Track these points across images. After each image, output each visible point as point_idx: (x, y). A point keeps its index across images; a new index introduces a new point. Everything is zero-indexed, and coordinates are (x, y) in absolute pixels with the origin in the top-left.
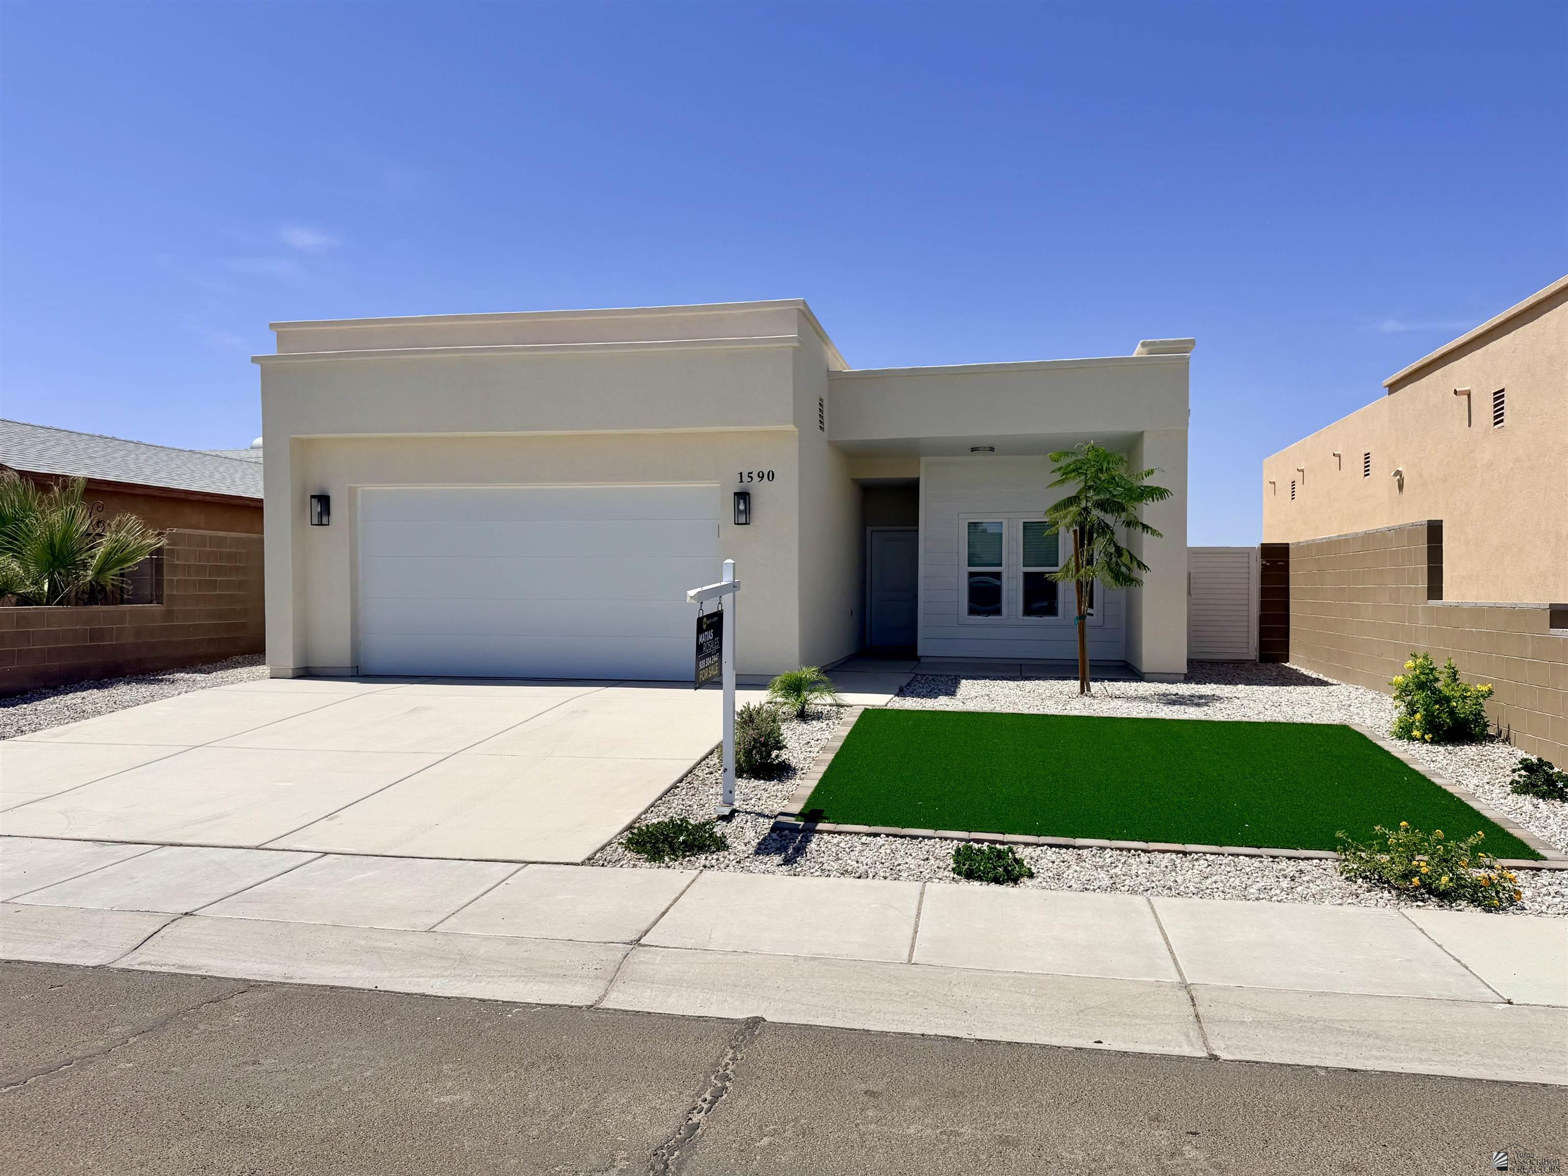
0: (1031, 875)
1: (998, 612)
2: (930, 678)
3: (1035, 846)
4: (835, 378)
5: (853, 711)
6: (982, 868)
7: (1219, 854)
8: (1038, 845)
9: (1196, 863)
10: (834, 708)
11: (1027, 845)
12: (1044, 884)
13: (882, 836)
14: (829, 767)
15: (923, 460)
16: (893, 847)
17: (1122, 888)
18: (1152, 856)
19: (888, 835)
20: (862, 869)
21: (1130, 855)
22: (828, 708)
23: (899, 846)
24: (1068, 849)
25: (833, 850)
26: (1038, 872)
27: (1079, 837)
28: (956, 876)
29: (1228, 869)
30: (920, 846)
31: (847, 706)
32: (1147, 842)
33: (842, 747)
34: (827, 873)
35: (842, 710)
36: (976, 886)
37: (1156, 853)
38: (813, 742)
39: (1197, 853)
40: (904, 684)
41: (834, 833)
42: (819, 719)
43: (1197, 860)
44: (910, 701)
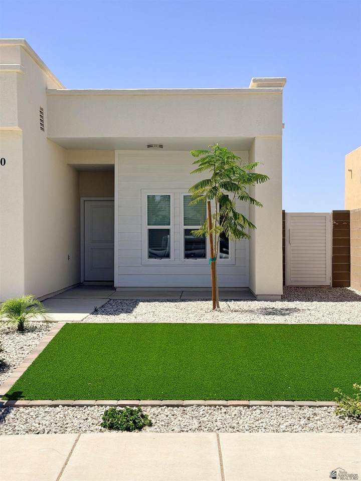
0: (150, 425)
1: (168, 256)
2: (119, 301)
3: (158, 407)
4: (51, 94)
5: (58, 325)
6: (120, 422)
7: (269, 406)
8: (160, 406)
9: (254, 412)
10: (45, 324)
11: (153, 406)
12: (158, 429)
13: (60, 406)
14: (33, 363)
15: (117, 152)
16: (66, 413)
17: (205, 429)
18: (228, 409)
19: (64, 406)
20: (42, 428)
21: (216, 409)
22: (41, 323)
23: (70, 412)
24: (178, 407)
25: (25, 417)
26: (156, 423)
27: (187, 399)
28: (102, 428)
29: (272, 415)
30: (84, 411)
31: (55, 322)
32: (227, 401)
33: (45, 349)
34: (17, 432)
35: (50, 325)
36: (114, 433)
37: (231, 407)
38: (25, 348)
39: (256, 406)
40: (98, 307)
41: (28, 406)
42: (32, 331)
43: (255, 410)
44: (100, 317)
